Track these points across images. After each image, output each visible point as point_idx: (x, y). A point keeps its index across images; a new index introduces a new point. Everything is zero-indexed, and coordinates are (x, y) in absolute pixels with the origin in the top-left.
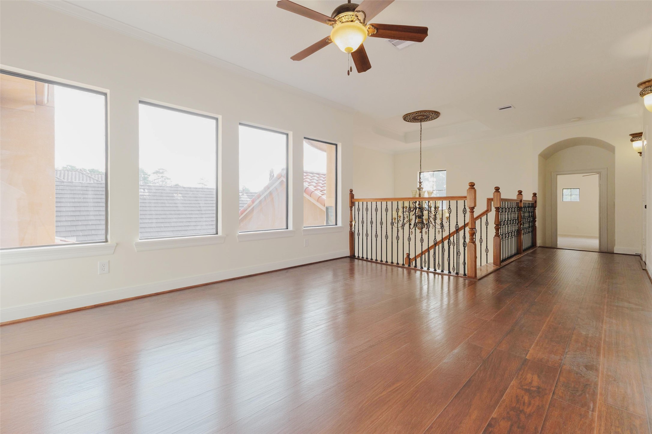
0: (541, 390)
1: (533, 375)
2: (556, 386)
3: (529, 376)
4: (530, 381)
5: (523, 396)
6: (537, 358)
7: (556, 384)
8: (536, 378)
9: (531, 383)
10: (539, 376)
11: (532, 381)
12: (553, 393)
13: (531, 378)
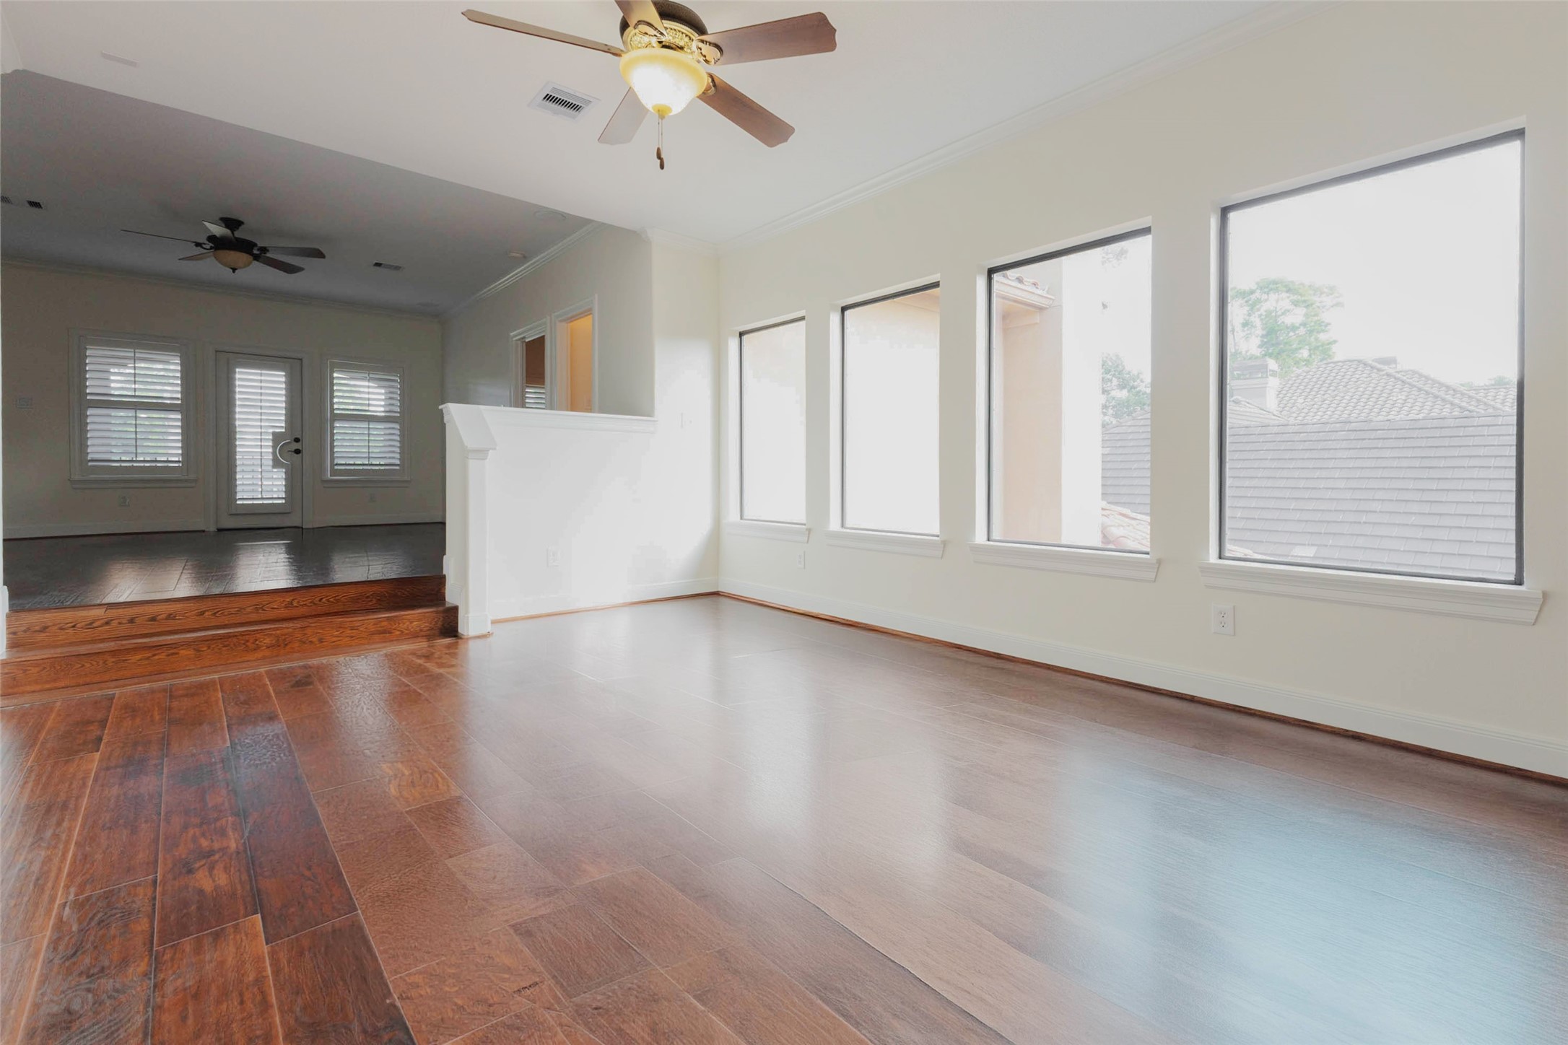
0: (184, 870)
1: (215, 886)
2: (154, 899)
3: (222, 879)
4: (215, 872)
5: (212, 842)
6: (232, 937)
7: (154, 905)
8: (208, 886)
9: (211, 869)
10: (201, 892)
11: (211, 876)
12: (156, 882)
13: (216, 879)
